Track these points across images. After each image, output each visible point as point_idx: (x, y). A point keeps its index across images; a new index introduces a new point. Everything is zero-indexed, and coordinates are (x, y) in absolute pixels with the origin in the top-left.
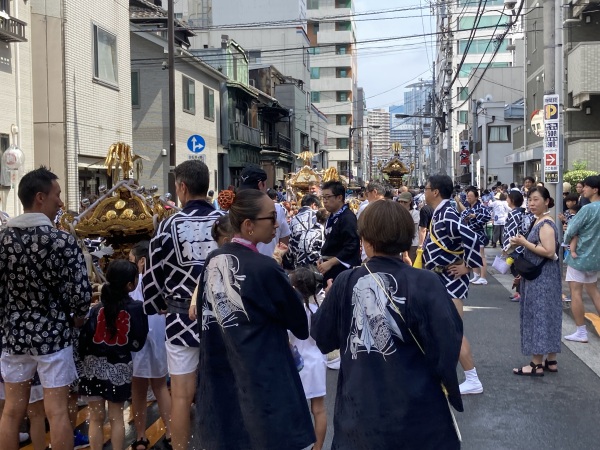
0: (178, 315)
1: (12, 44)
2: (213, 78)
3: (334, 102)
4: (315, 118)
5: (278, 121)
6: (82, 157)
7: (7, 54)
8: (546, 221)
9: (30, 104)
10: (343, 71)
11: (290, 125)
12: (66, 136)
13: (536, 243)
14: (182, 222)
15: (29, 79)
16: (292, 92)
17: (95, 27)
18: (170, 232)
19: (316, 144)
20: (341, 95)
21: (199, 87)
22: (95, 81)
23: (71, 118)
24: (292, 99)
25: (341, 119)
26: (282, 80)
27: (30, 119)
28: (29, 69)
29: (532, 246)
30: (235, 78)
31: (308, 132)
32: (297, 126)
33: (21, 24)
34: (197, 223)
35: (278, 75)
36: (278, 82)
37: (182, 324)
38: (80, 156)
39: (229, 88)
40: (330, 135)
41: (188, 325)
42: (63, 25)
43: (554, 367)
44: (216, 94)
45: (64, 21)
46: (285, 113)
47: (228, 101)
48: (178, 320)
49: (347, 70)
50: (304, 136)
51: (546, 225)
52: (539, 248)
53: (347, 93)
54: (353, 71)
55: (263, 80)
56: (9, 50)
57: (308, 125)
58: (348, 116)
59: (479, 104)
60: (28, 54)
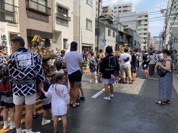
0: (16, 85)
1: (69, 22)
2: (115, 30)
3: (143, 35)
4: (138, 38)
5: (130, 38)
6: (83, 44)
7: (68, 24)
8: (168, 60)
9: (73, 33)
10: (146, 29)
11: (132, 39)
12: (79, 40)
13: (164, 66)
14: (18, 55)
15: (73, 29)
16: (133, 33)
17: (87, 19)
18: (14, 58)
19: (138, 43)
20: (145, 34)
21: (112, 31)
22: (86, 29)
23: (81, 36)
24: (133, 34)
25: (145, 38)
26: (132, 30)
27: (73, 36)
28: (73, 27)
29: (163, 67)
30: (120, 30)
31: (136, 40)
32: (134, 39)
33: (70, 18)
34: (24, 55)
35: (131, 29)
36: (131, 31)
37: (18, 88)
38: (82, 43)
39: (119, 32)
40: (142, 41)
41: (20, 89)
42: (80, 18)
43: (169, 102)
44: (116, 33)
45: (80, 17)
46: (132, 37)
47: (118, 34)
48: (16, 87)
49: (147, 29)
50: (135, 41)
51: (168, 61)
52: (165, 68)
53: (146, 33)
54: (148, 29)
55: (128, 31)
56: (68, 23)
57: (137, 39)
58: (146, 38)
59: (173, 34)
60: (73, 24)
